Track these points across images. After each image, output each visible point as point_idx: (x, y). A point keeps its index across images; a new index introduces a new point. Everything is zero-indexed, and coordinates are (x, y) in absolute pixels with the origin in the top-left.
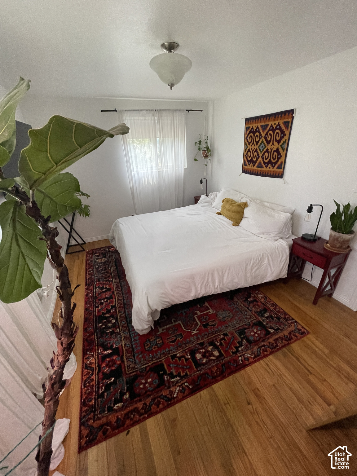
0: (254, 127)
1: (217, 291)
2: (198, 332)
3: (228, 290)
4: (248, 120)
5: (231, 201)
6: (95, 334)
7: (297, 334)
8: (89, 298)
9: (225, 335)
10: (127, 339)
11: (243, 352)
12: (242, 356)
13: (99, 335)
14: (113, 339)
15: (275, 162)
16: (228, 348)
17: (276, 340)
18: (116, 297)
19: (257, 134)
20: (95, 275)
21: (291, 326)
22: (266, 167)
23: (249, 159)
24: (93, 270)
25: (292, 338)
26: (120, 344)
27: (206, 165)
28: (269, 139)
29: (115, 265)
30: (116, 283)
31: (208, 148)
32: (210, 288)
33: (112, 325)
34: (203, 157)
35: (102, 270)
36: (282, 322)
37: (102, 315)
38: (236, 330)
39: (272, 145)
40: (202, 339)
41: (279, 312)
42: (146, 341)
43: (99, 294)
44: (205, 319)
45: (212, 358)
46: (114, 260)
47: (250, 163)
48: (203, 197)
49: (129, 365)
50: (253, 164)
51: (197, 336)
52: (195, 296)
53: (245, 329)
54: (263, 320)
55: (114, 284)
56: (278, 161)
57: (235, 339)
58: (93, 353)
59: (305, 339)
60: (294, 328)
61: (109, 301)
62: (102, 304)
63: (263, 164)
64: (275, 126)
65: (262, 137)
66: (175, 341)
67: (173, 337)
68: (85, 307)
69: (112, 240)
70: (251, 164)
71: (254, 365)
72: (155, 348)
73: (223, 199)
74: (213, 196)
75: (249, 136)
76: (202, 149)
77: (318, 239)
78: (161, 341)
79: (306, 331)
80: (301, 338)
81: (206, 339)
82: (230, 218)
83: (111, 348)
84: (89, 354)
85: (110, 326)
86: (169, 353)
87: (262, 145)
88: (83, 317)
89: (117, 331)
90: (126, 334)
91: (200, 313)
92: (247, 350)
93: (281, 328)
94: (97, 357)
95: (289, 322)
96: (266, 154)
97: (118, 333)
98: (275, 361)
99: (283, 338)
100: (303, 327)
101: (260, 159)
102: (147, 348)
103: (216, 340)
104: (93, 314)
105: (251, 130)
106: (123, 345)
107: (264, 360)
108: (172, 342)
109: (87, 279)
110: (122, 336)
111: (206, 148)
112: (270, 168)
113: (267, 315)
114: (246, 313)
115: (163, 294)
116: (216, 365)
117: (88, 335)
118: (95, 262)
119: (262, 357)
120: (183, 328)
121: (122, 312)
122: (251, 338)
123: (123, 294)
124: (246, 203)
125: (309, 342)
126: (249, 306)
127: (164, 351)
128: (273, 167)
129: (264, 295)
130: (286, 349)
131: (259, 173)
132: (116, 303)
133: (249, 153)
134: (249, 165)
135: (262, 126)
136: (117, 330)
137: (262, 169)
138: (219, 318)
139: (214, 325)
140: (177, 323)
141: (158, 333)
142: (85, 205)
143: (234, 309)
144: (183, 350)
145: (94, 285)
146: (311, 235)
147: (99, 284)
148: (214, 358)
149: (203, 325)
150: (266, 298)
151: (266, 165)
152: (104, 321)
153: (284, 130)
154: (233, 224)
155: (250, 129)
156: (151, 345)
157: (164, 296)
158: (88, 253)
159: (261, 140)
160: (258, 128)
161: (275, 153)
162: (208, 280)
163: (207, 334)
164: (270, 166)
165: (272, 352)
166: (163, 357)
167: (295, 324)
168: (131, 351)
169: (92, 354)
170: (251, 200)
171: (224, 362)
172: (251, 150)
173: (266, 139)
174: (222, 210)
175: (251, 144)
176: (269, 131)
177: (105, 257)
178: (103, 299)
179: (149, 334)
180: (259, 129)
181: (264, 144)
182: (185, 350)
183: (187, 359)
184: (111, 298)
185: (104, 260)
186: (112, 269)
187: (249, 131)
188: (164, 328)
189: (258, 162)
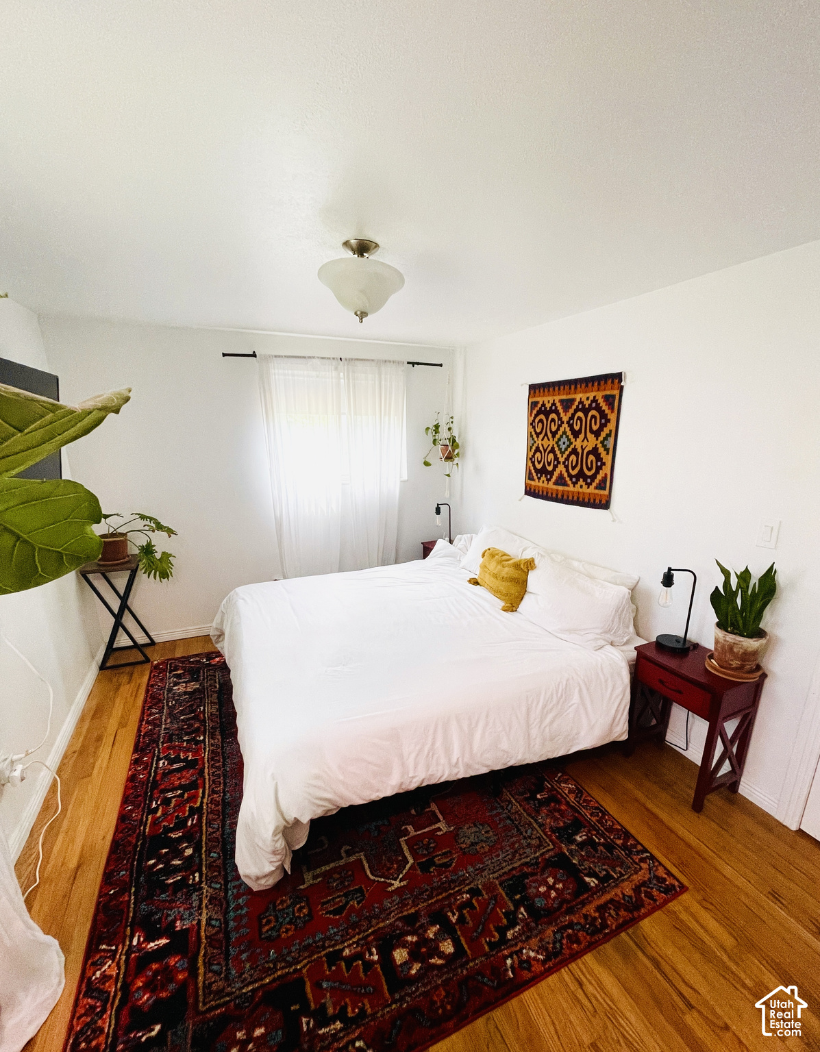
0: (546, 402)
1: (458, 772)
2: (405, 883)
3: (484, 770)
4: (534, 389)
5: (500, 555)
6: (133, 890)
7: (655, 893)
8: (135, 788)
9: (475, 892)
10: (215, 905)
11: (516, 944)
12: (515, 957)
13: (143, 893)
14: (178, 903)
15: (593, 475)
16: (479, 931)
17: (601, 909)
18: (207, 786)
19: (553, 416)
20: (163, 726)
21: (641, 868)
22: (574, 484)
23: (539, 466)
24: (161, 712)
25: (643, 906)
26: (194, 919)
27: (448, 475)
28: (577, 428)
29: (216, 701)
30: (211, 748)
31: (454, 441)
32: (438, 764)
33: (182, 864)
34: (443, 459)
35: (182, 713)
36: (618, 857)
37: (162, 833)
38: (503, 878)
39: (583, 441)
40: (415, 905)
41: (610, 830)
42: (267, 910)
43: (164, 775)
44: (427, 847)
45: (436, 961)
46: (218, 686)
47: (541, 476)
48: (441, 544)
49: (210, 984)
50: (546, 476)
51: (401, 897)
52: (402, 784)
53: (526, 876)
54: (571, 851)
55: (208, 749)
56: (597, 472)
57: (499, 903)
58: (117, 947)
59: (674, 905)
60: (648, 876)
61: (186, 795)
62: (167, 802)
63: (568, 479)
64: (587, 403)
65: (563, 423)
66: (343, 907)
67: (339, 897)
68: (120, 812)
69: (219, 636)
70: (543, 478)
71: (543, 984)
72: (287, 932)
73: (484, 550)
74: (463, 540)
75: (537, 421)
76: (441, 443)
77: (692, 648)
78: (305, 911)
79: (677, 883)
80: (666, 902)
81: (425, 904)
82: (496, 592)
83: (169, 931)
84: (104, 950)
85: (179, 865)
86: (324, 948)
87: (564, 439)
88: (109, 838)
89: (194, 879)
90: (215, 889)
91: (415, 831)
92: (528, 938)
93: (615, 876)
94: (124, 958)
95: (636, 858)
96: (573, 457)
97: (197, 887)
98: (598, 969)
99: (618, 902)
100: (669, 873)
101: (561, 468)
102: (267, 931)
103: (450, 906)
104: (138, 831)
105: (540, 408)
106: (204, 923)
107: (572, 969)
108: (335, 912)
109: (140, 735)
110: (204, 896)
111: (449, 439)
112: (581, 487)
113: (581, 837)
114: (529, 831)
115: (317, 777)
116: (445, 983)
117: (112, 892)
118: (170, 690)
119: (566, 959)
120: (368, 872)
121: (216, 826)
122: (539, 903)
123: (225, 776)
124: (533, 560)
125: (684, 916)
126: (538, 812)
127: (311, 941)
128: (589, 485)
129: (577, 784)
130: (628, 934)
131: (559, 496)
132: (205, 801)
133: (538, 455)
134: (539, 479)
135: (561, 401)
136: (194, 877)
137: (566, 488)
138: (463, 846)
139: (446, 865)
140: (353, 859)
141: (302, 887)
142: (164, 553)
143: (500, 820)
144: (361, 936)
145: (155, 751)
146: (676, 639)
147: (169, 748)
148: (440, 962)
149: (419, 864)
150: (579, 792)
151: (574, 480)
152: (164, 851)
153: (607, 411)
154: (504, 607)
155: (539, 405)
156: (277, 921)
157: (320, 783)
158: (156, 667)
159: (562, 429)
160: (554, 404)
161: (591, 457)
162: (433, 744)
163: (427, 890)
164: (581, 482)
165: (593, 943)
166: (305, 958)
167: (649, 865)
168: (221, 940)
169: (111, 950)
170: (542, 555)
171: (465, 972)
172: (541, 448)
173: (571, 426)
174: (480, 574)
175: (541, 436)
176: (576, 411)
177: (196, 680)
178: (172, 790)
179: (277, 887)
180: (556, 408)
181: (567, 437)
182: (365, 938)
183: (368, 965)
184: (193, 786)
185: (193, 686)
186: (208, 709)
187: (537, 409)
188: (318, 871)
189: (556, 474)
